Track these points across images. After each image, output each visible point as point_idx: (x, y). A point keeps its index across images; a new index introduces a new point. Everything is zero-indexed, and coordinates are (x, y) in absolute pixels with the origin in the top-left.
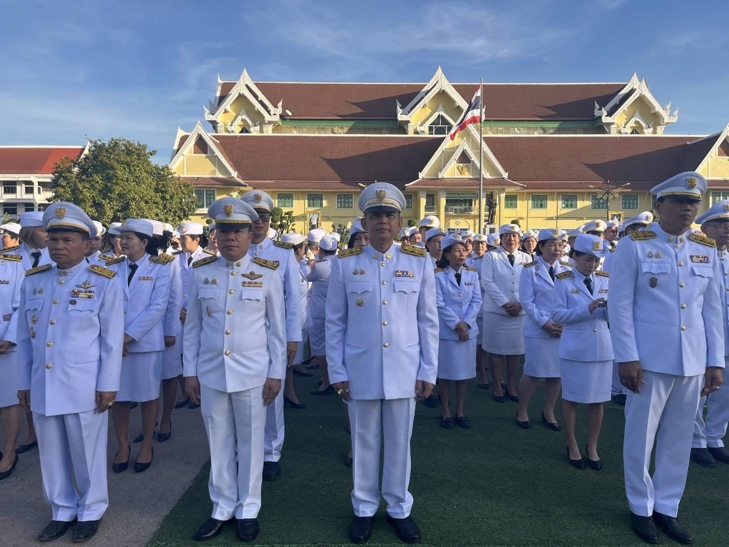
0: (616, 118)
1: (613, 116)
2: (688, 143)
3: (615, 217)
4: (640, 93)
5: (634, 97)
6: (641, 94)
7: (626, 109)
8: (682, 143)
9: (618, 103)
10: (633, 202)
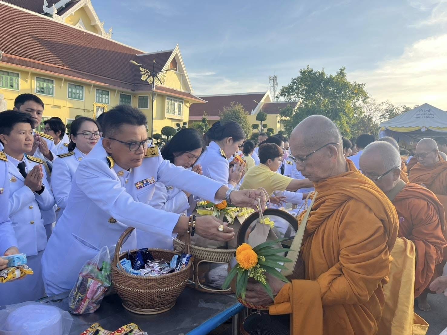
0: (64, 18)
1: (62, 16)
2: (137, 55)
3: (100, 109)
4: (84, 3)
5: (80, 5)
6: (85, 5)
7: (73, 13)
8: (133, 53)
9: (64, 6)
10: (105, 97)
